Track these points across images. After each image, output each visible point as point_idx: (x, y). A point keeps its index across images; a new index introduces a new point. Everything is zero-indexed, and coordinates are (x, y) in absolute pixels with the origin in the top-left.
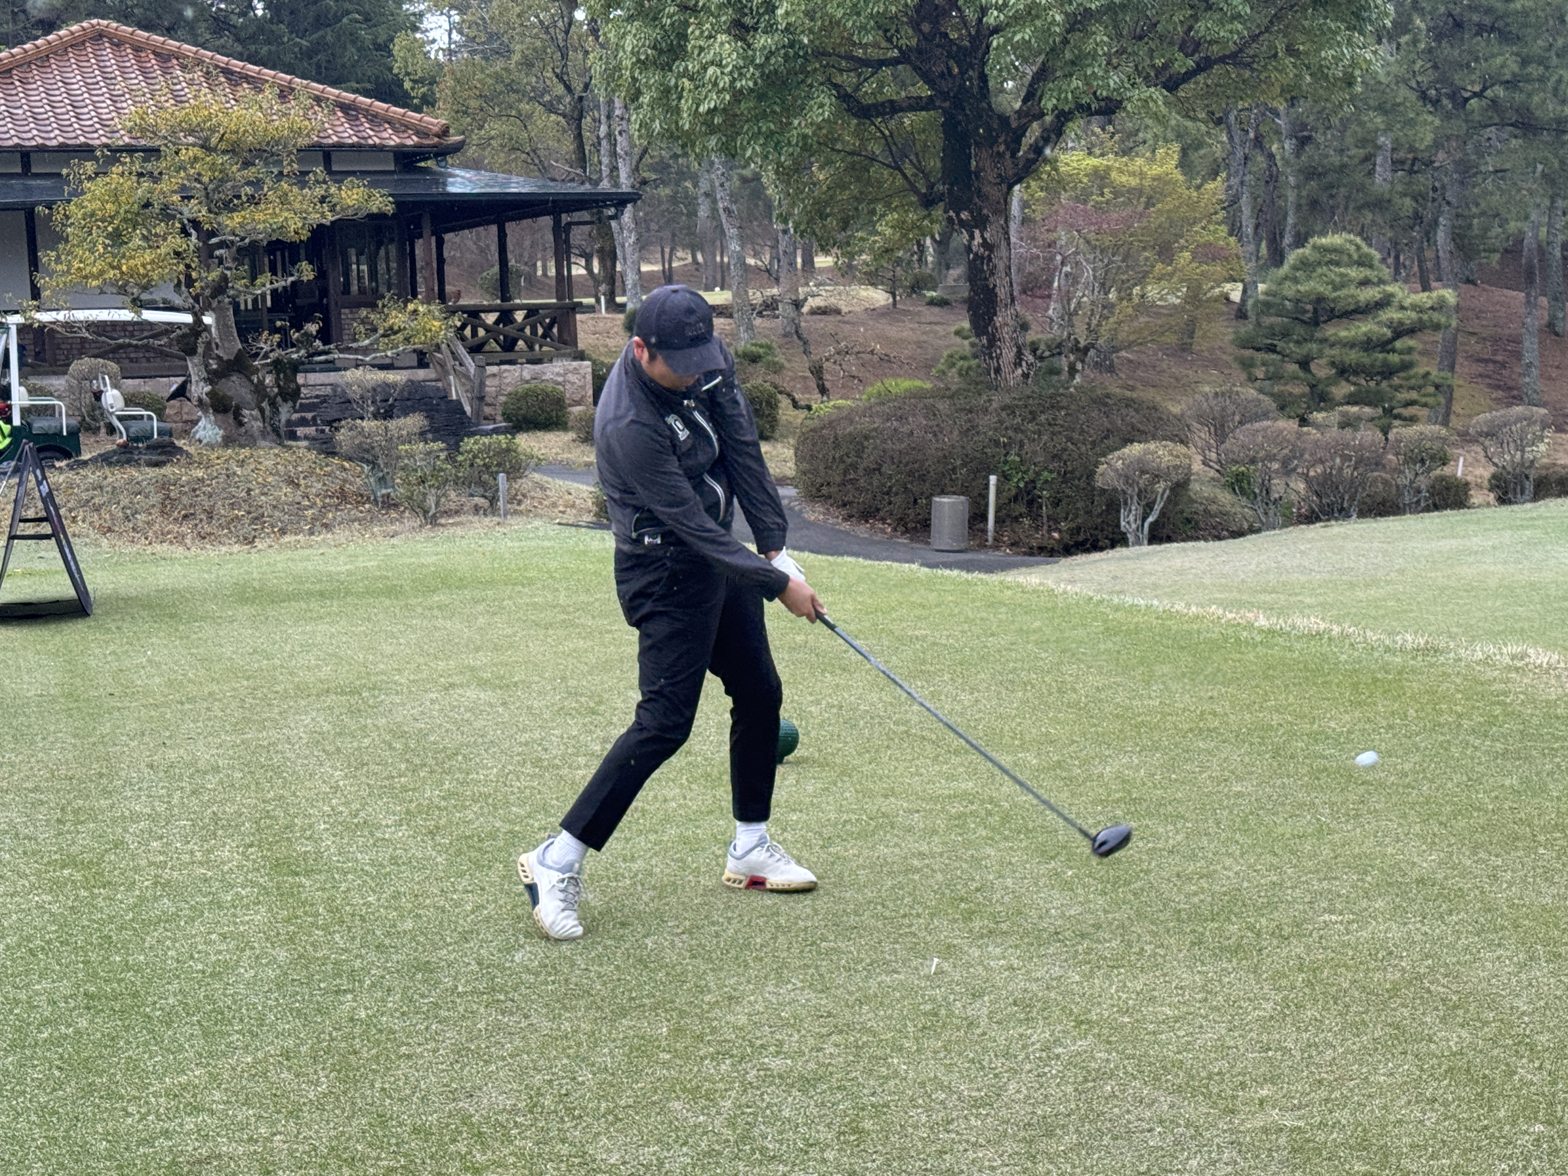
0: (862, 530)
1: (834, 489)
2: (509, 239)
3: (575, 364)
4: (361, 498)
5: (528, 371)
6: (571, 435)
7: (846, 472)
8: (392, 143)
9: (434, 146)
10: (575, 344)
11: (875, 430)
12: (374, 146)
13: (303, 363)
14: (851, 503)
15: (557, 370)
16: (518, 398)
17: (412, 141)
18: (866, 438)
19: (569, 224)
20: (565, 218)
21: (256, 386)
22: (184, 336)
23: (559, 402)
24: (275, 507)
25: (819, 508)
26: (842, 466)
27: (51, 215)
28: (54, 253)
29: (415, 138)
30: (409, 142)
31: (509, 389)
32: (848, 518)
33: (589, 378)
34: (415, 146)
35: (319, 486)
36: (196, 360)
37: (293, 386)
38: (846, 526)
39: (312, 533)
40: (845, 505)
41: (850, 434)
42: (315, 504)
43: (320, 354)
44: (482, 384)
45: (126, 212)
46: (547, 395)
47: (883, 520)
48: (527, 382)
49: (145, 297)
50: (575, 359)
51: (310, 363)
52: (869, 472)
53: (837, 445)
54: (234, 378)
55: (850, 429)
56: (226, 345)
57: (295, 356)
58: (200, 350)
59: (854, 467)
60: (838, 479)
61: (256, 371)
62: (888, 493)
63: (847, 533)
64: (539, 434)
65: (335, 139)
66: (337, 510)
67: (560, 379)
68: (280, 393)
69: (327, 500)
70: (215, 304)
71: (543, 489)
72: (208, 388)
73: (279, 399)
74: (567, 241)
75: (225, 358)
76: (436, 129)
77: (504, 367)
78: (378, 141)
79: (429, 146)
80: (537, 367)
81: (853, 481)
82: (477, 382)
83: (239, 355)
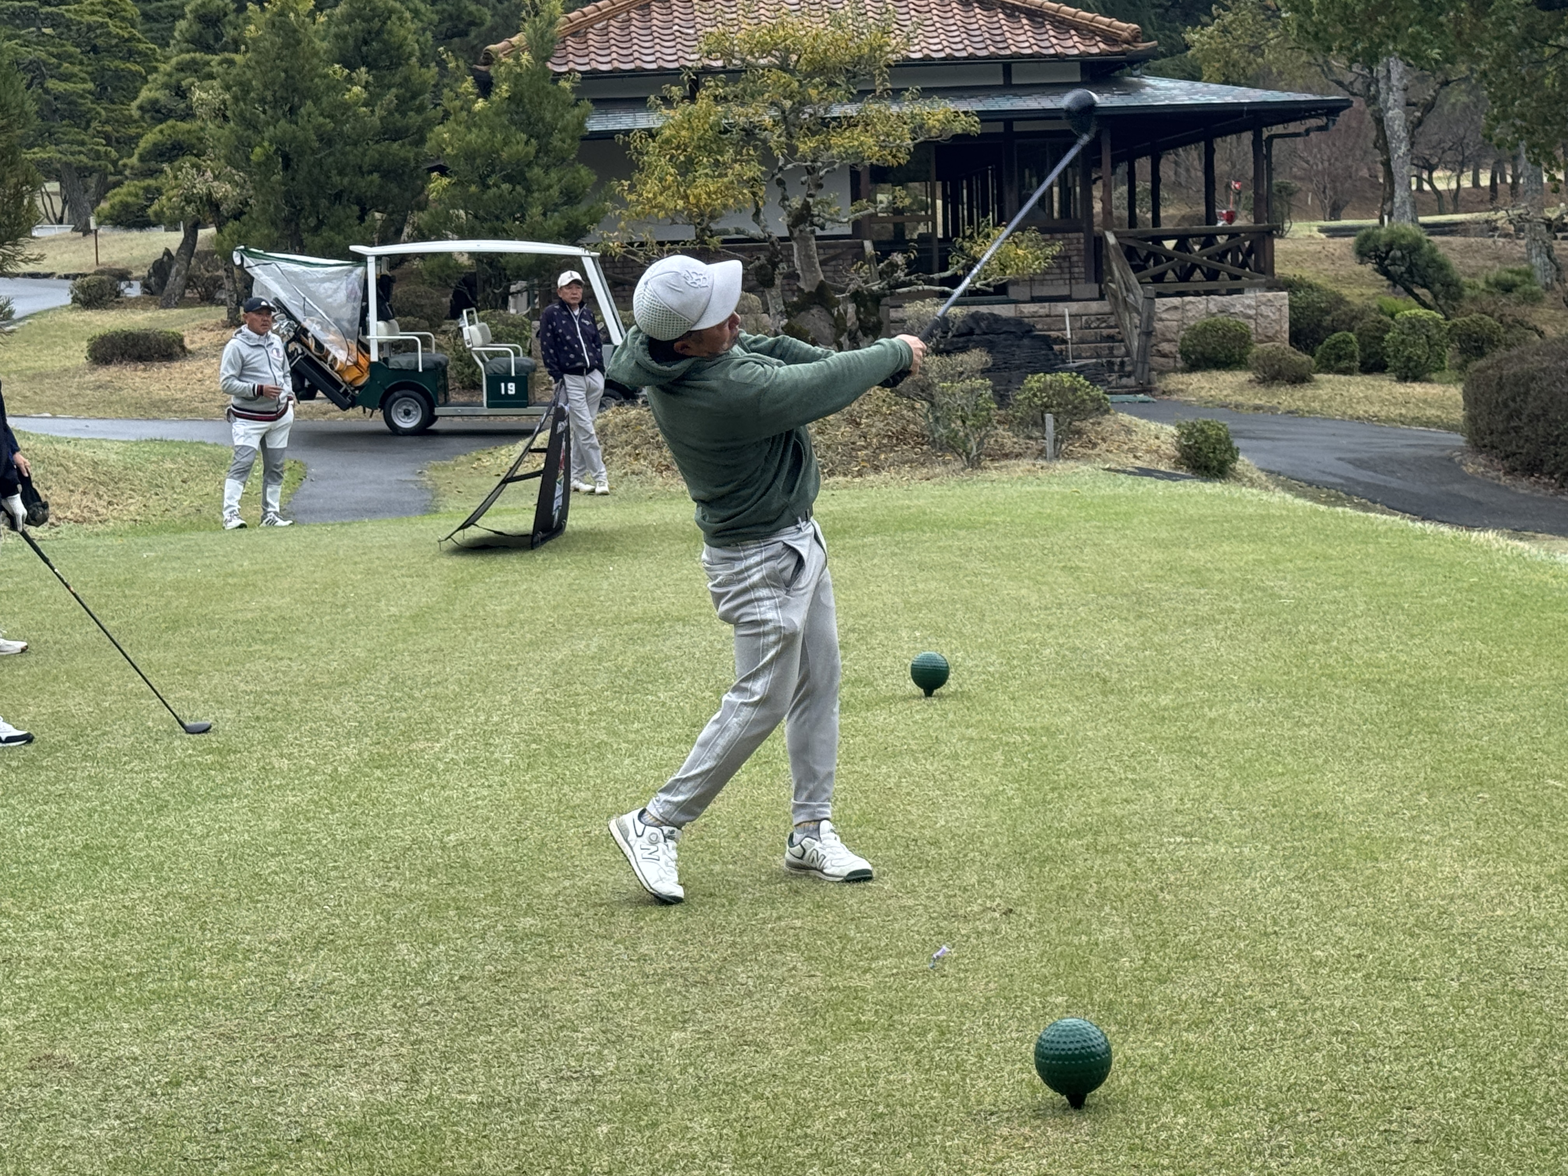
0: (1524, 486)
1: (1495, 438)
2: (1217, 156)
3: (1270, 295)
4: (921, 438)
5: (1215, 303)
6: (1250, 375)
7: (1510, 417)
8: (1076, 52)
9: (1123, 53)
10: (1272, 273)
11: (1543, 370)
12: (1056, 55)
13: (885, 296)
14: (1514, 454)
15: (1247, 302)
16: (1200, 333)
17: (1097, 48)
18: (1533, 378)
19: (1271, 138)
20: (1266, 133)
21: (836, 320)
22: (762, 267)
23: (1243, 338)
24: (829, 447)
25: (1481, 459)
26: (1506, 412)
27: (629, 143)
28: (626, 183)
29: (1102, 45)
30: (1095, 50)
31: (1192, 323)
32: (1511, 471)
33: (1286, 310)
34: (1100, 54)
35: (881, 425)
36: (774, 292)
37: (873, 319)
38: (1506, 480)
39: (860, 474)
40: (1507, 457)
41: (1515, 375)
42: (870, 444)
43: (904, 284)
44: (1150, 318)
45: (700, 139)
46: (1229, 331)
47: (1551, 475)
48: (1213, 315)
49: (713, 226)
50: (1270, 289)
51: (892, 294)
52: (1534, 419)
53: (1501, 386)
54: (814, 311)
55: (1516, 369)
56: (808, 275)
57: (875, 288)
58: (778, 282)
59: (1518, 413)
60: (1501, 427)
61: (838, 303)
62: (1554, 443)
63: (1506, 488)
64: (1215, 373)
65: (1014, 49)
66: (892, 450)
67: (1252, 312)
68: (861, 327)
69: (885, 441)
70: (796, 234)
71: (1129, 431)
72: (785, 322)
73: (860, 333)
74: (1269, 156)
75: (807, 290)
76: (1125, 34)
77: (1187, 299)
78: (1059, 49)
79: (1116, 54)
80: (1228, 298)
81: (1517, 429)
82: (1145, 315)
83: (822, 286)
